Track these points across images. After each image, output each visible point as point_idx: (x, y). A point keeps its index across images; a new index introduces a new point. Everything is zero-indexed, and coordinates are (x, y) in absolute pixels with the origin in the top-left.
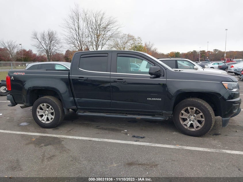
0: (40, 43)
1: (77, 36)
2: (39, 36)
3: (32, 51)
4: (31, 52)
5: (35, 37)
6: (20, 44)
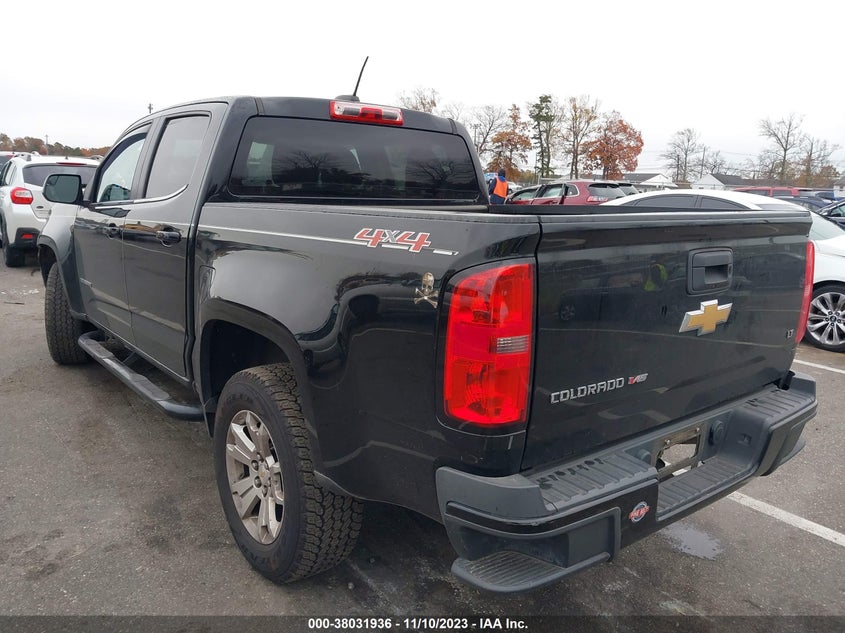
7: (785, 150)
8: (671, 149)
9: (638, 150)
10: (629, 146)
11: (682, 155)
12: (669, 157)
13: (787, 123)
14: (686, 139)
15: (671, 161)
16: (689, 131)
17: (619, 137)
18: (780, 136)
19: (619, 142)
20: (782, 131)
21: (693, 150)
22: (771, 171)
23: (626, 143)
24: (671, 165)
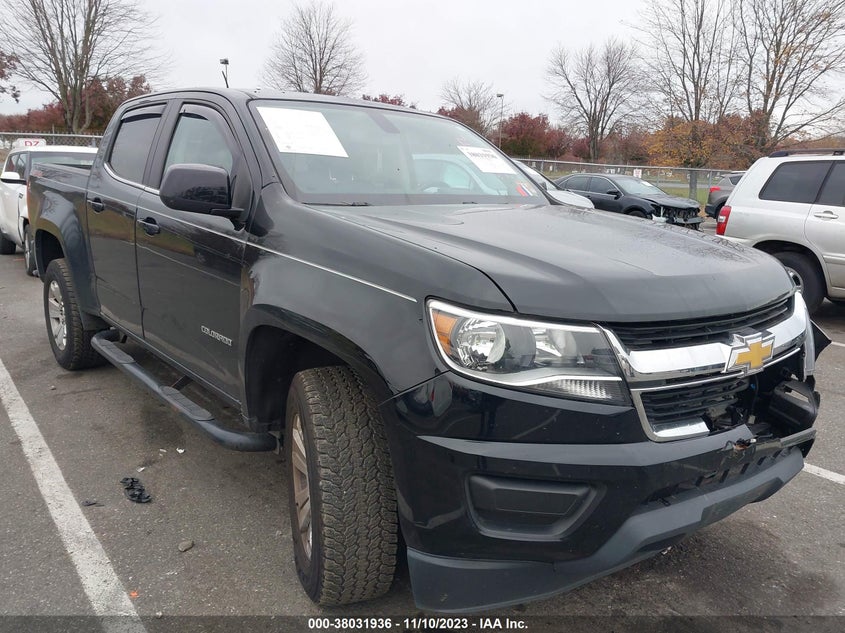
0: (570, 89)
1: (685, 54)
2: (571, 68)
3: (546, 118)
4: (544, 122)
5: (558, 68)
6: (500, 96)
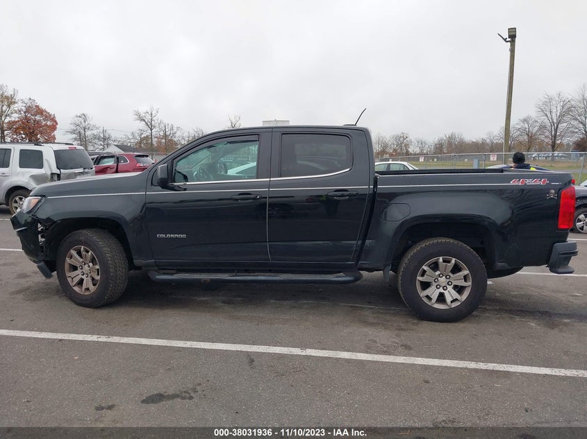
7: (151, 130)
8: (73, 127)
9: (54, 128)
10: (46, 125)
11: (82, 131)
12: (73, 132)
13: (150, 113)
14: (83, 121)
15: (74, 136)
16: (84, 115)
17: (38, 118)
18: (146, 120)
19: (38, 122)
20: (148, 118)
21: (89, 128)
22: (140, 143)
23: (44, 123)
24: (75, 139)
